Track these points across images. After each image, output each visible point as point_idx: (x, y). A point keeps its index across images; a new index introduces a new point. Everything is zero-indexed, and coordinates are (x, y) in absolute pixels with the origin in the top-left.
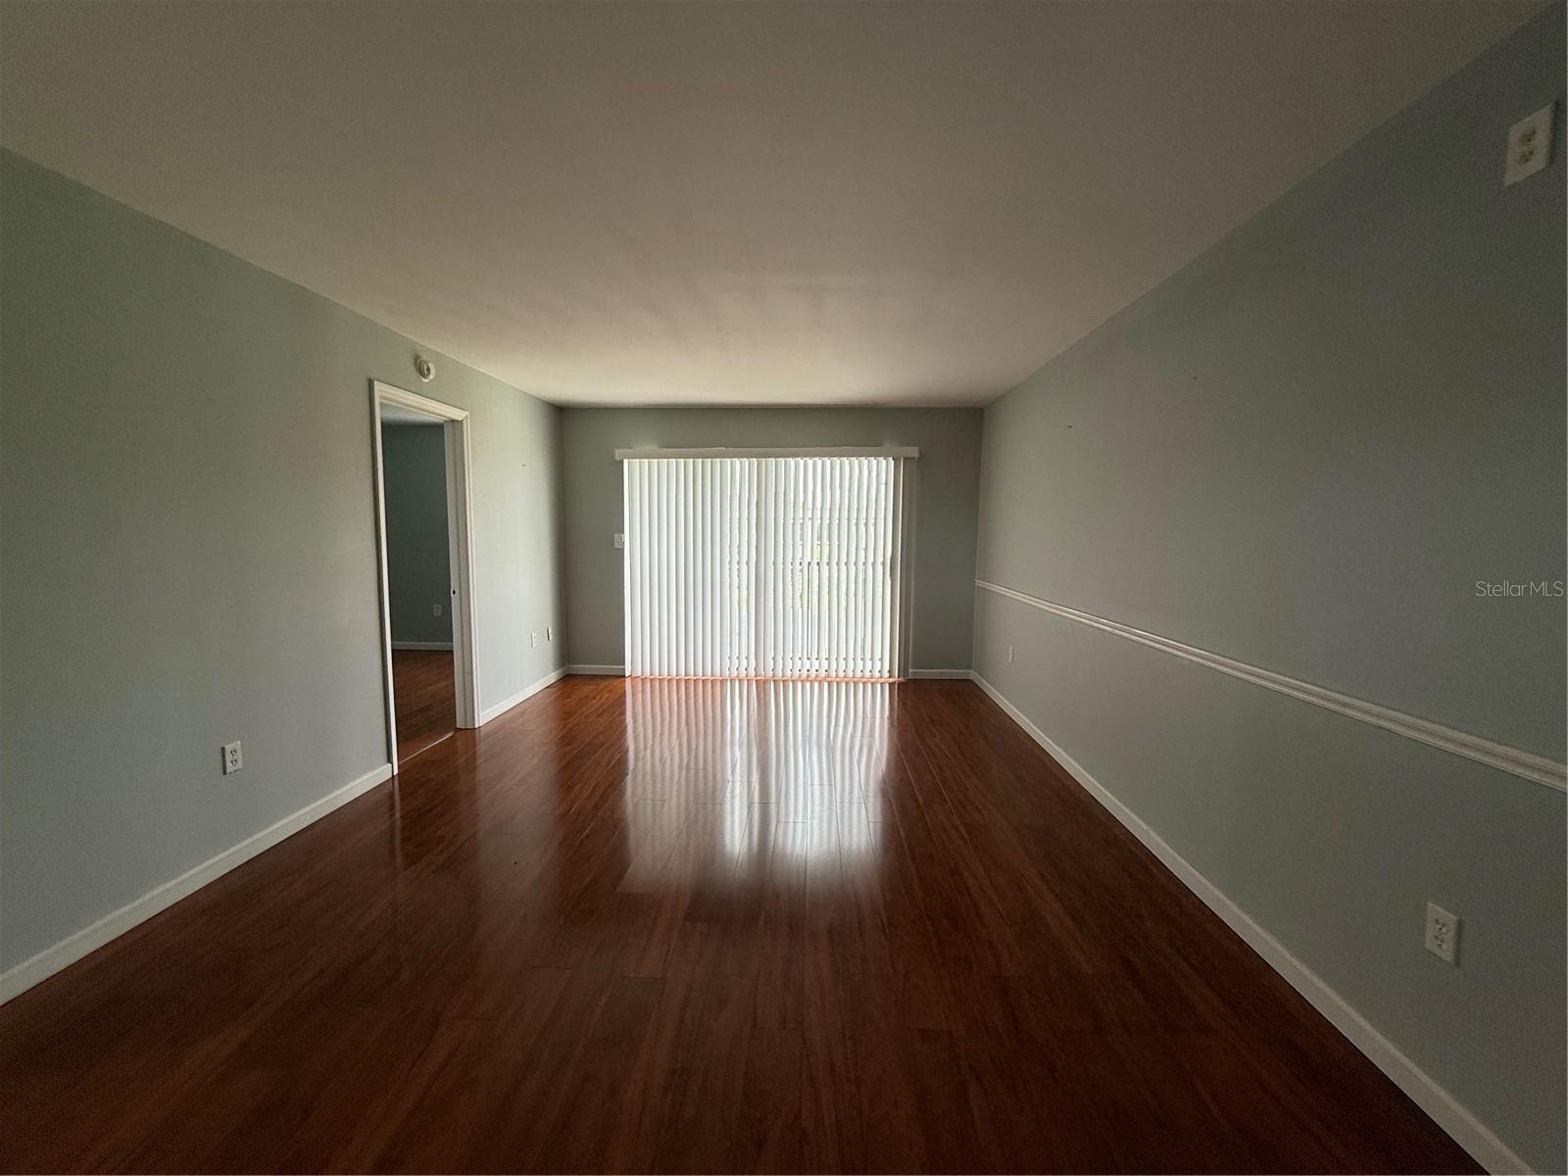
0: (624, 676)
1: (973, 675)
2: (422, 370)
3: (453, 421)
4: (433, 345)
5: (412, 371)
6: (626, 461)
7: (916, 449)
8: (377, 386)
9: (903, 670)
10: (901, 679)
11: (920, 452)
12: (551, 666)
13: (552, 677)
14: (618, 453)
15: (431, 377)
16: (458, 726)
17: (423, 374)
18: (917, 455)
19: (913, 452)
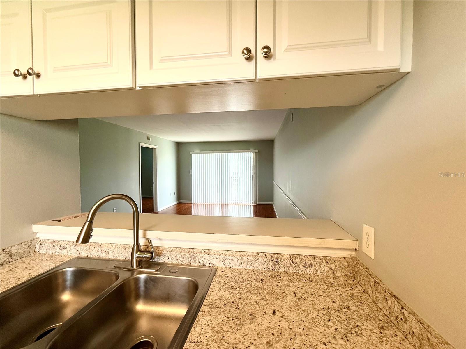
0: (191, 203)
1: (273, 204)
2: (148, 139)
3: (155, 148)
4: (150, 134)
5: (147, 140)
6: (192, 154)
7: (257, 150)
8: (140, 143)
9: (256, 202)
10: (255, 204)
11: (258, 151)
12: (176, 201)
13: (175, 203)
14: (191, 153)
15: (150, 140)
16: (154, 211)
17: (149, 140)
18: (257, 152)
19: (257, 151)
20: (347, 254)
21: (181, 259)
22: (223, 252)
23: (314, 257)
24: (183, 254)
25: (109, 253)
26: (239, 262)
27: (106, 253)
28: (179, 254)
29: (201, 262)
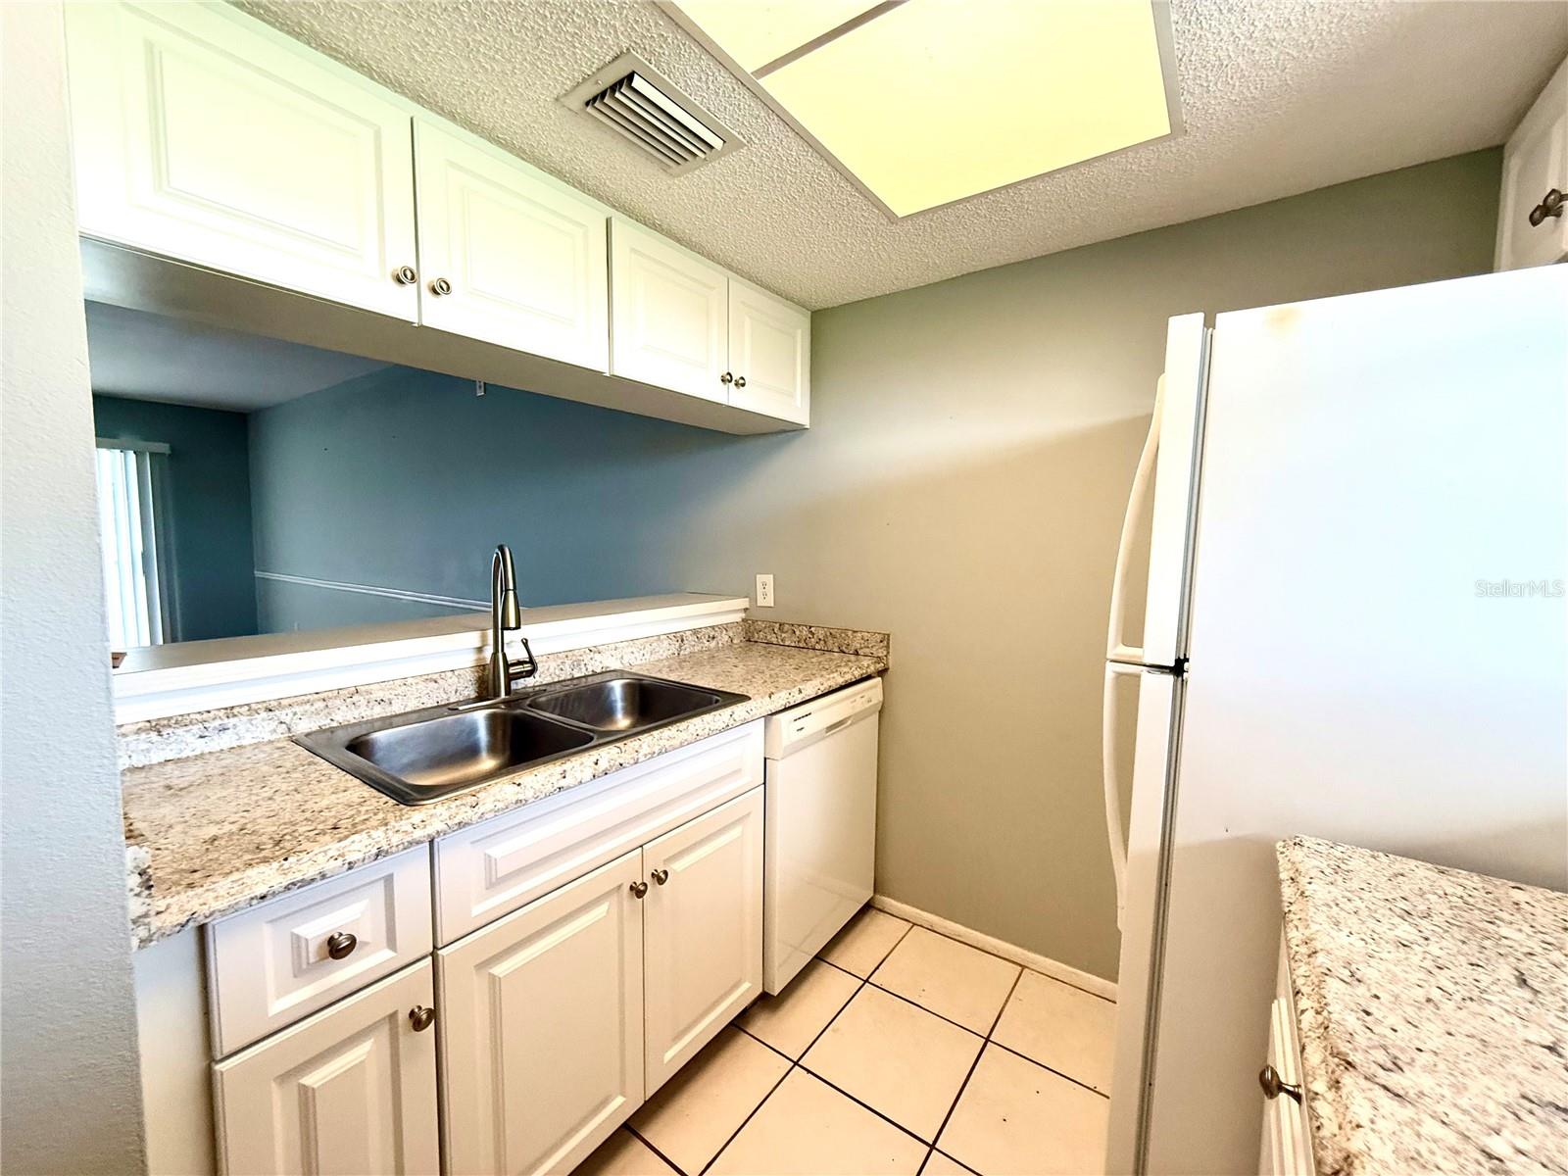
7: (167, 446)
11: (172, 448)
18: (167, 451)
19: (164, 448)
20: (738, 617)
21: (557, 672)
22: (617, 645)
23: (713, 627)
24: (559, 662)
25: (393, 702)
26: (642, 652)
27: (382, 703)
28: (553, 665)
29: (590, 670)
